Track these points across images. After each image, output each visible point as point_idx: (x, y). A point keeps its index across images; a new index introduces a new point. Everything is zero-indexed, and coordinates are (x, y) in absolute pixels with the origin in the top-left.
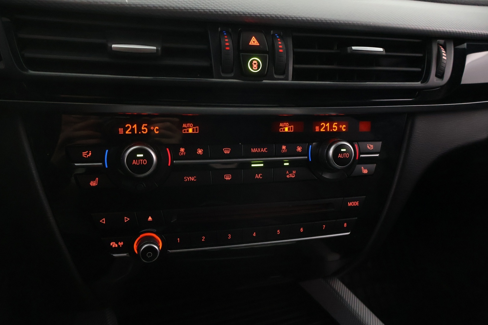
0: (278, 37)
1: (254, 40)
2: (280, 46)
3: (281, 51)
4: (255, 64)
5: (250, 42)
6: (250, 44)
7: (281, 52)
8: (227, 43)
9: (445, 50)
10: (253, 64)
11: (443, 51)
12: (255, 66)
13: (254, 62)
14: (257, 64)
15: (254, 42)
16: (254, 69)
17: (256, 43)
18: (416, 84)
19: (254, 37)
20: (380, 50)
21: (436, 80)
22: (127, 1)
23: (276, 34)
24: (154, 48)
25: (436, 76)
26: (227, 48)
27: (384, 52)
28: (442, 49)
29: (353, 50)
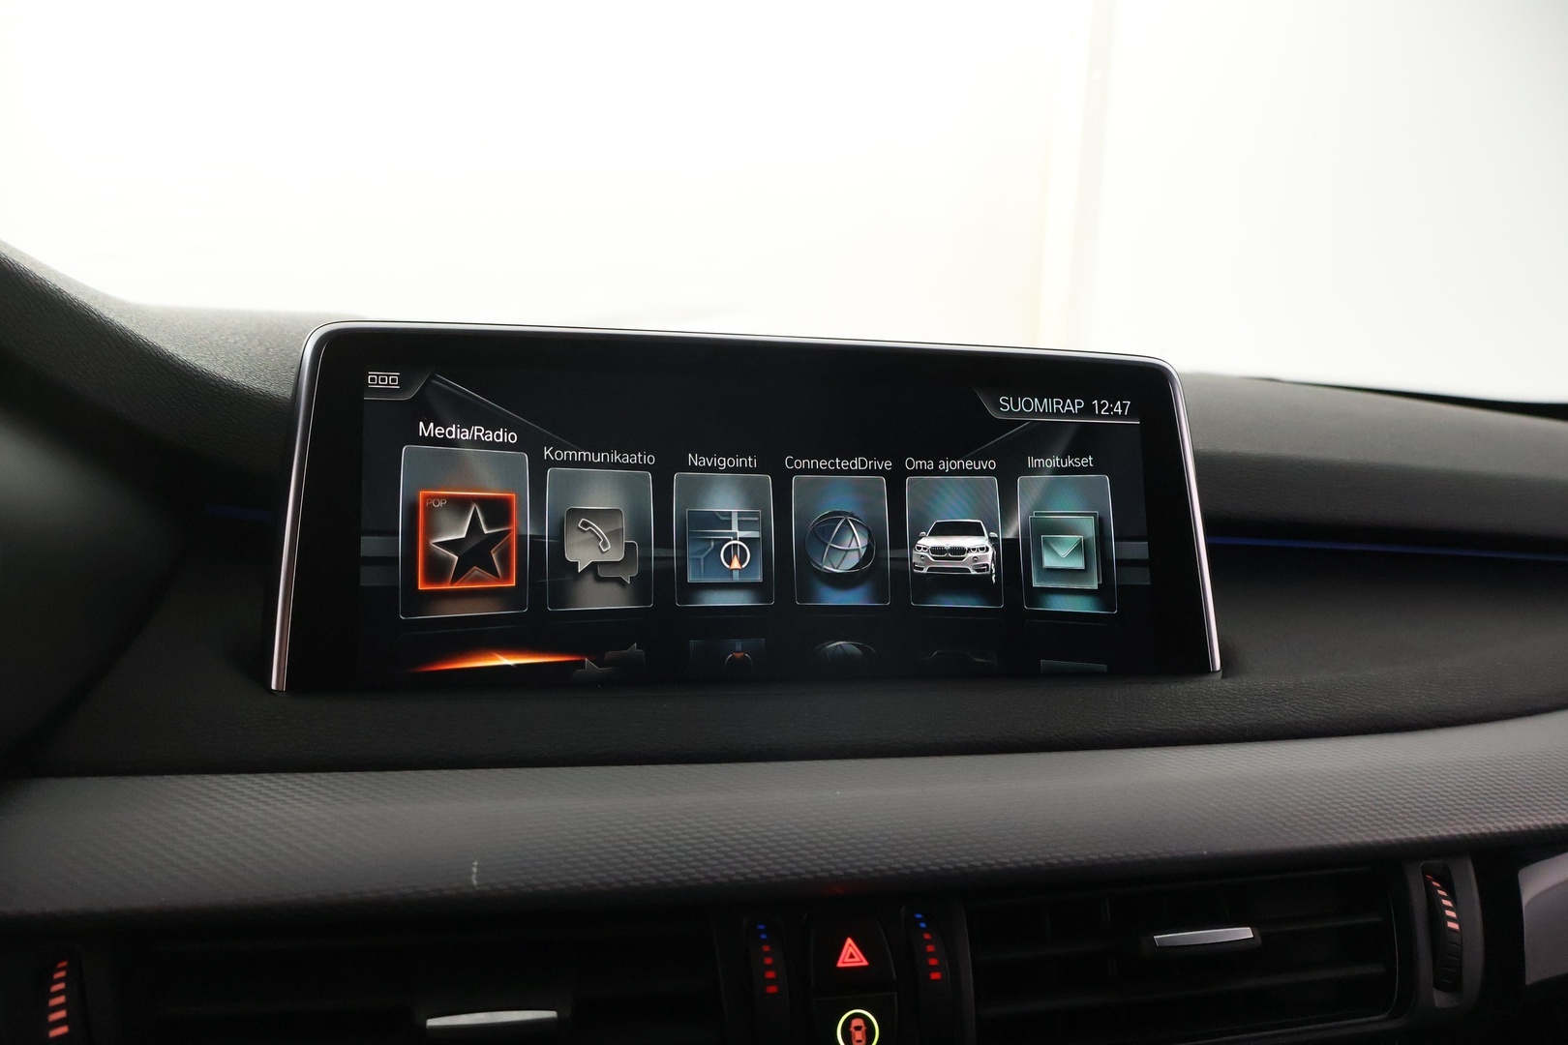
0: (923, 925)
1: (851, 950)
2: (933, 962)
3: (935, 976)
4: (858, 1028)
5: (838, 959)
6: (840, 964)
7: (936, 980)
8: (770, 968)
9: (1452, 897)
10: (852, 1029)
11: (1446, 902)
12: (858, 1035)
13: (856, 1022)
14: (864, 1028)
15: (852, 956)
17: (857, 959)
18: (1376, 1023)
19: (849, 941)
20: (1245, 933)
21: (1441, 999)
22: (475, 882)
23: (919, 916)
24: (551, 1014)
25: (1438, 986)
26: (772, 989)
27: (1259, 938)
28: (1440, 892)
29: (1160, 947)
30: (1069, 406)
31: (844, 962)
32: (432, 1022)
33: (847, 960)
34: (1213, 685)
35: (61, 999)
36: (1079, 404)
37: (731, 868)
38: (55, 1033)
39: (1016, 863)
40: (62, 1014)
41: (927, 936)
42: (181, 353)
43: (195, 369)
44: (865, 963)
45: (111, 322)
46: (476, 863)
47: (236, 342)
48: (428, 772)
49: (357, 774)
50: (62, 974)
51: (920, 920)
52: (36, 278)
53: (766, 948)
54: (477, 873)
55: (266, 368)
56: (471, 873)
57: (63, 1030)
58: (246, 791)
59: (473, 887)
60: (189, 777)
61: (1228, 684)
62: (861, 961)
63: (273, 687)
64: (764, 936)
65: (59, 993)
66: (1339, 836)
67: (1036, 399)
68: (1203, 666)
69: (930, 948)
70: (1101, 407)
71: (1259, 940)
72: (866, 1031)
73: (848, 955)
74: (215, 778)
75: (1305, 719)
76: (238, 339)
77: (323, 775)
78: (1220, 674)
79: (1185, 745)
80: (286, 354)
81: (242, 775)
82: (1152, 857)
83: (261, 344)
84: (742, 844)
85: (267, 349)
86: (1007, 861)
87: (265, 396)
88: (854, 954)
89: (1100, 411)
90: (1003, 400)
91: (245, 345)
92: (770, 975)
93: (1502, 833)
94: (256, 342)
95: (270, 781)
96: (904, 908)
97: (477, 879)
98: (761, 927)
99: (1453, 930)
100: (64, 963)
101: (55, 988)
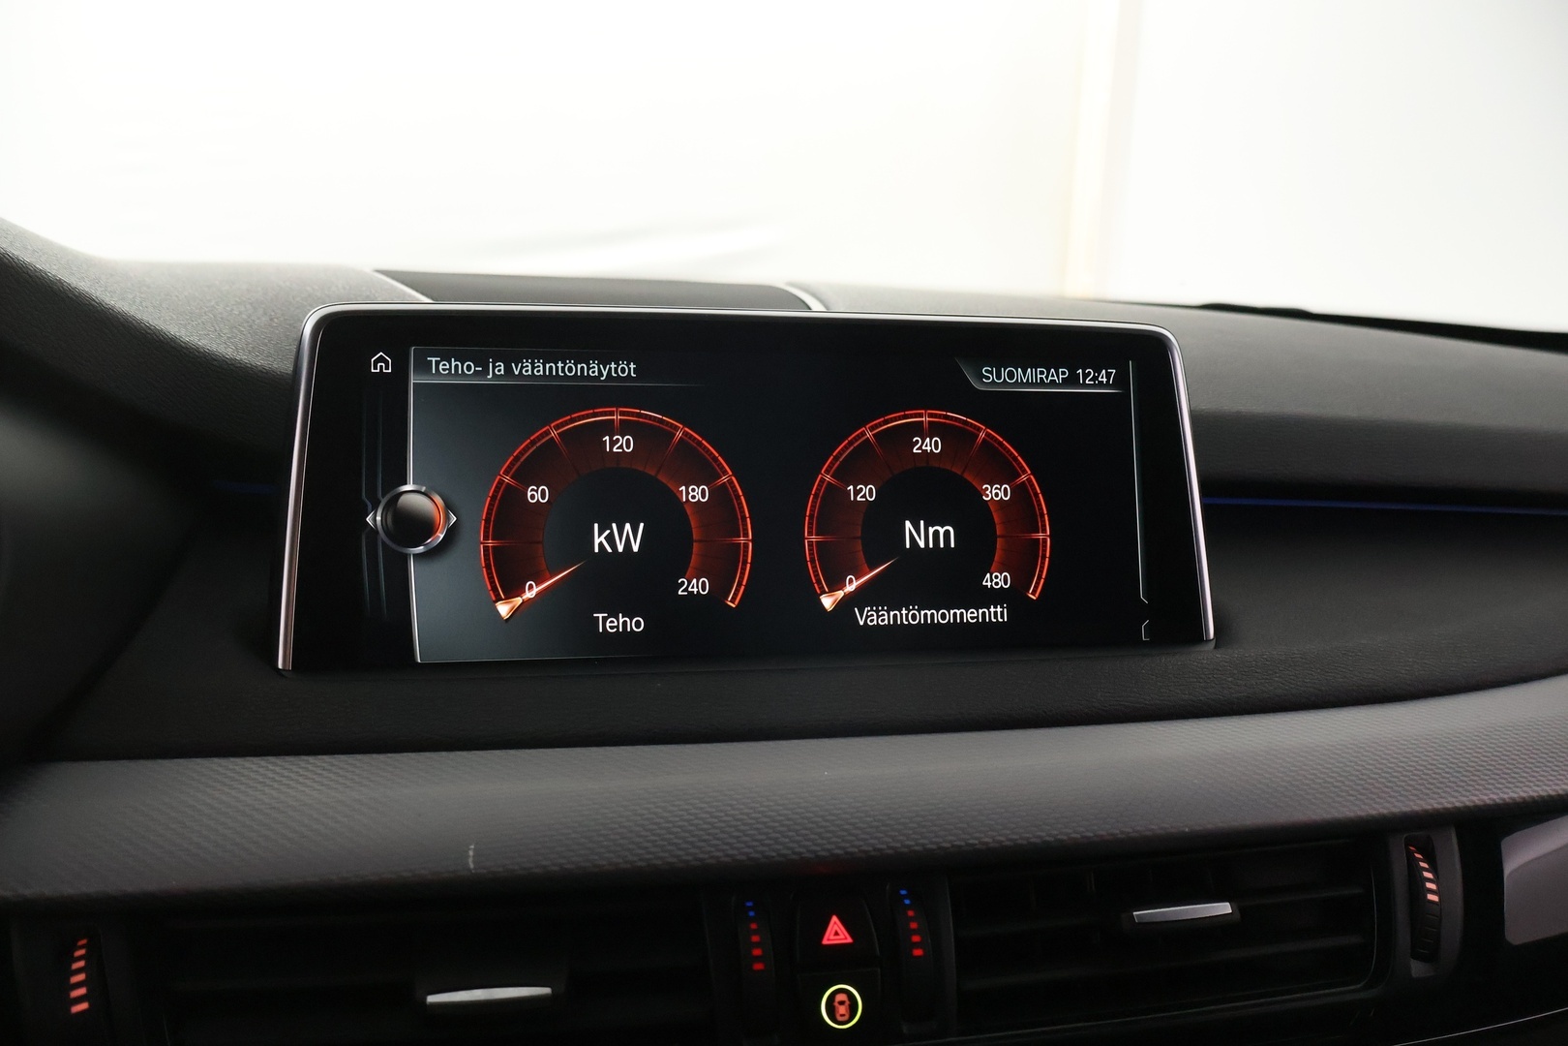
0: (907, 902)
2: (916, 939)
3: (918, 952)
4: (842, 1003)
5: (823, 936)
6: (825, 942)
7: (918, 957)
8: (757, 944)
9: (1433, 869)
10: (836, 1004)
11: (1427, 875)
12: (842, 1010)
13: (840, 997)
14: (848, 1003)
15: (836, 934)
16: (840, 1019)
17: (842, 936)
18: (1351, 992)
19: (835, 919)
20: (1224, 908)
21: (1417, 969)
22: (472, 866)
23: (903, 892)
24: (546, 991)
25: (1416, 956)
26: (758, 966)
27: (1237, 913)
28: (1422, 864)
29: (1139, 923)
30: (1053, 376)
31: (828, 940)
32: (432, 999)
33: (832, 937)
34: (1205, 655)
35: (81, 977)
36: (1063, 373)
37: (719, 851)
38: (76, 1009)
40: (82, 991)
41: (911, 913)
43: (197, 350)
44: (849, 940)
46: (472, 847)
47: (240, 313)
48: (427, 754)
49: (359, 756)
50: (82, 952)
51: (905, 897)
53: (754, 926)
54: (474, 856)
56: (469, 856)
57: (84, 1006)
58: (252, 775)
59: (469, 870)
60: (199, 760)
61: (1219, 655)
62: (846, 938)
63: (280, 666)
64: (752, 914)
65: (79, 971)
66: (1321, 811)
67: (1019, 370)
68: (1197, 635)
69: (914, 925)
70: (1086, 376)
71: (1238, 916)
72: (850, 1005)
73: (833, 932)
74: (223, 761)
75: (1294, 691)
76: (243, 309)
77: (326, 758)
78: (1212, 645)
80: (290, 325)
81: (248, 758)
83: (265, 314)
85: (271, 320)
88: (839, 932)
89: (1084, 380)
90: (986, 371)
91: (249, 316)
92: (757, 952)
94: (261, 311)
96: (888, 887)
97: (474, 862)
98: (749, 904)
99: (1433, 902)
100: (84, 942)
101: (75, 966)
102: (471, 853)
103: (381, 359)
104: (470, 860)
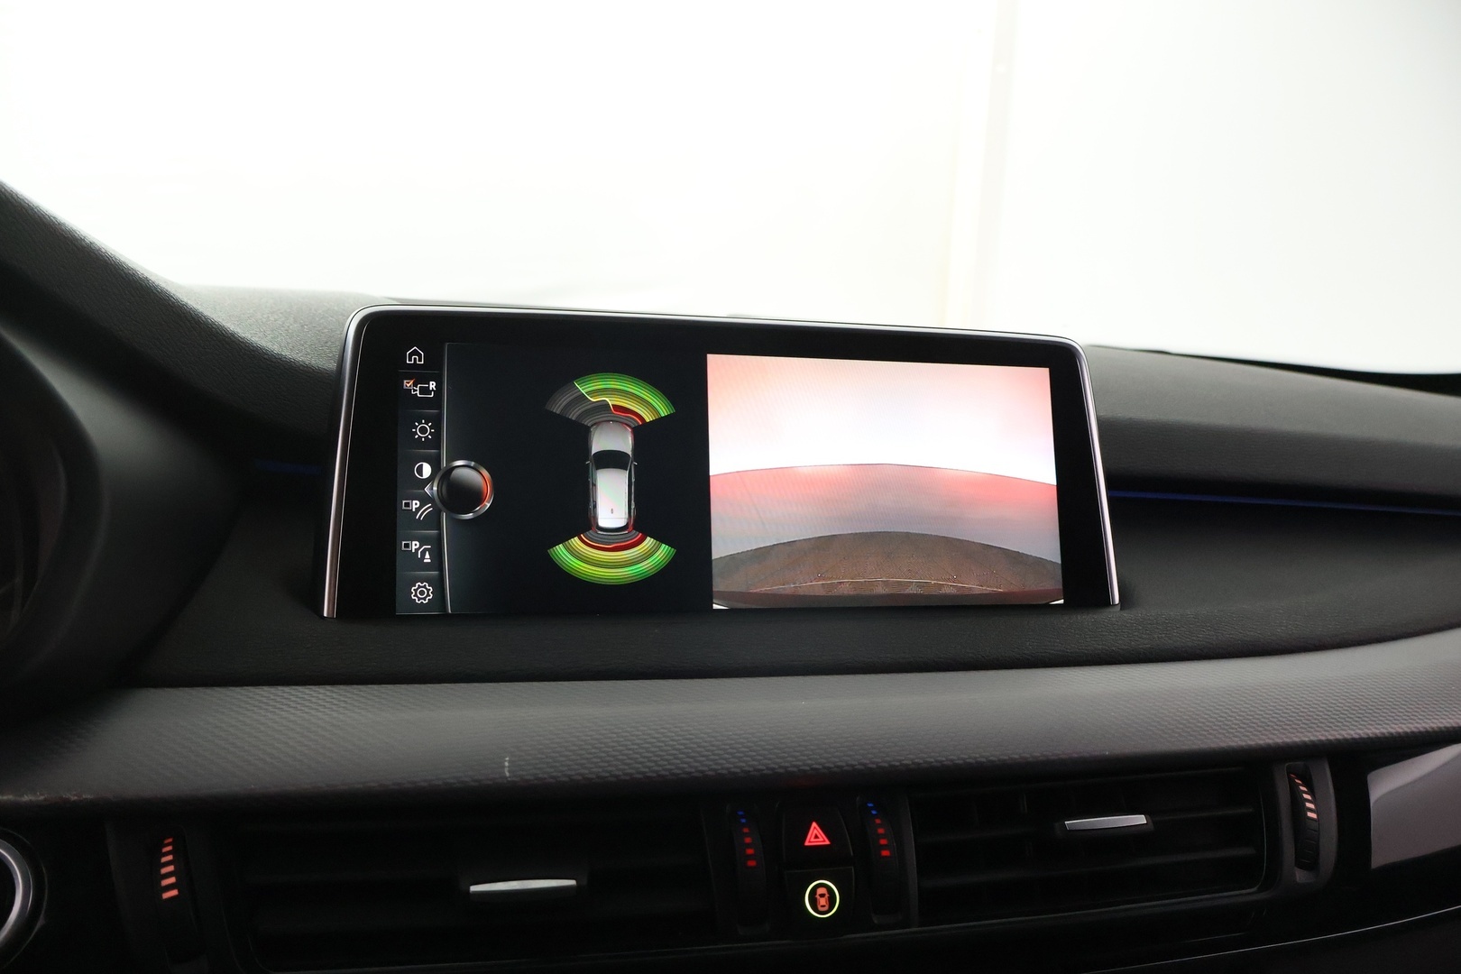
0: (874, 812)
1: (815, 831)
2: (883, 842)
3: (885, 853)
4: (822, 896)
5: (805, 839)
6: (807, 844)
7: (886, 857)
8: (749, 843)
9: (1311, 791)
10: (817, 896)
11: (1307, 796)
12: (823, 901)
13: (821, 891)
14: (827, 895)
15: (816, 837)
16: (820, 909)
18: (1247, 895)
19: (814, 824)
20: (1140, 819)
21: (1301, 876)
22: (507, 774)
23: (870, 805)
24: (572, 882)
25: (1299, 865)
26: (752, 863)
27: (1151, 824)
28: (1302, 788)
29: (1070, 831)
31: (810, 842)
32: (474, 888)
33: (813, 840)
34: (1113, 616)
35: (170, 868)
37: (730, 763)
38: (166, 895)
39: (951, 760)
40: (172, 880)
41: (878, 821)
42: (239, 330)
44: (828, 843)
45: (186, 305)
46: (508, 759)
48: (462, 685)
49: (404, 686)
50: (169, 848)
51: (872, 808)
52: (129, 269)
53: (746, 830)
54: (509, 767)
55: (305, 343)
56: (504, 767)
57: (174, 893)
59: (506, 778)
61: (1126, 614)
62: (824, 841)
63: (325, 615)
64: (744, 821)
65: (168, 863)
66: (1218, 741)
68: (1105, 601)
69: (881, 831)
71: (1151, 826)
72: (829, 898)
73: (813, 836)
75: (1190, 644)
76: (276, 317)
78: (1119, 607)
79: (1090, 665)
82: (1063, 756)
84: (713, 746)
85: (302, 326)
86: (944, 759)
87: (307, 367)
88: (819, 835)
91: (283, 322)
92: (750, 851)
93: (1354, 739)
94: (292, 320)
95: (332, 692)
96: (858, 798)
97: (509, 771)
98: (741, 813)
99: (1312, 819)
100: (170, 840)
101: (164, 860)
102: (507, 764)
103: (415, 353)
104: (506, 770)
